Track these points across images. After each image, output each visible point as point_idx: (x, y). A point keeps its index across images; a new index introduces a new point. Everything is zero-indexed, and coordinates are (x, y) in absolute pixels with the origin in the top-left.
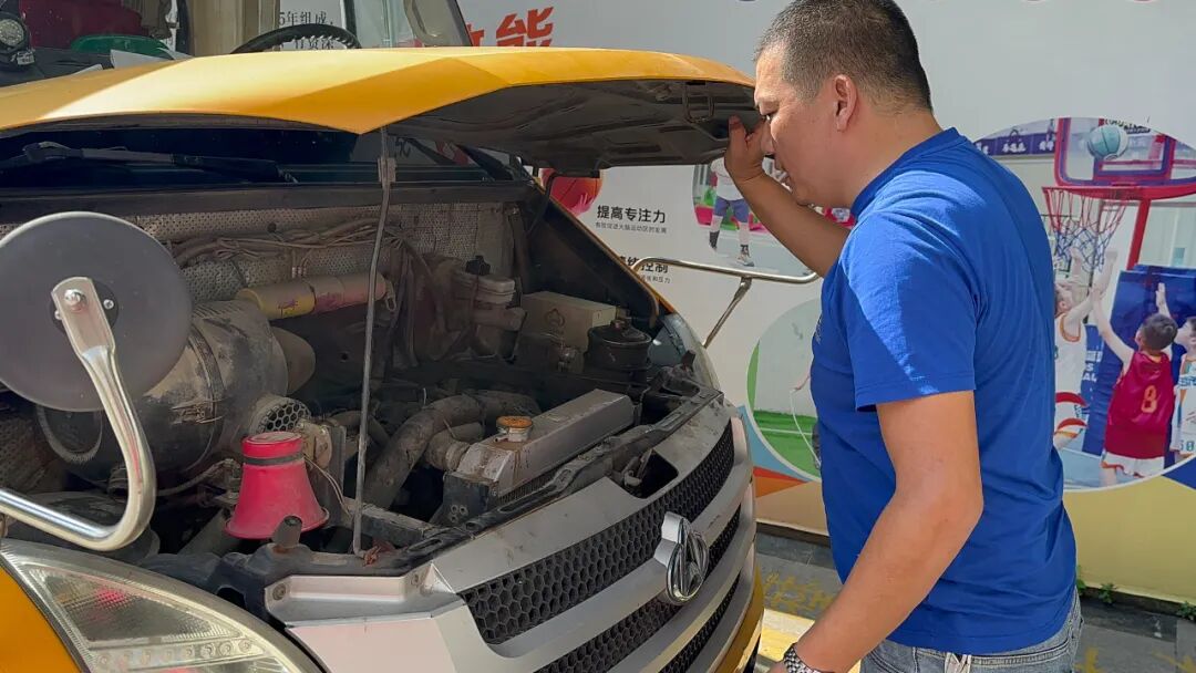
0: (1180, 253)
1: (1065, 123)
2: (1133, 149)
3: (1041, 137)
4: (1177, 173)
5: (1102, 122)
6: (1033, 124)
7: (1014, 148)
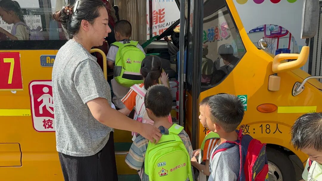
0: (284, 46)
1: (265, 25)
2: (276, 29)
3: (262, 28)
4: (283, 32)
5: (271, 25)
6: (260, 26)
7: (257, 31)
